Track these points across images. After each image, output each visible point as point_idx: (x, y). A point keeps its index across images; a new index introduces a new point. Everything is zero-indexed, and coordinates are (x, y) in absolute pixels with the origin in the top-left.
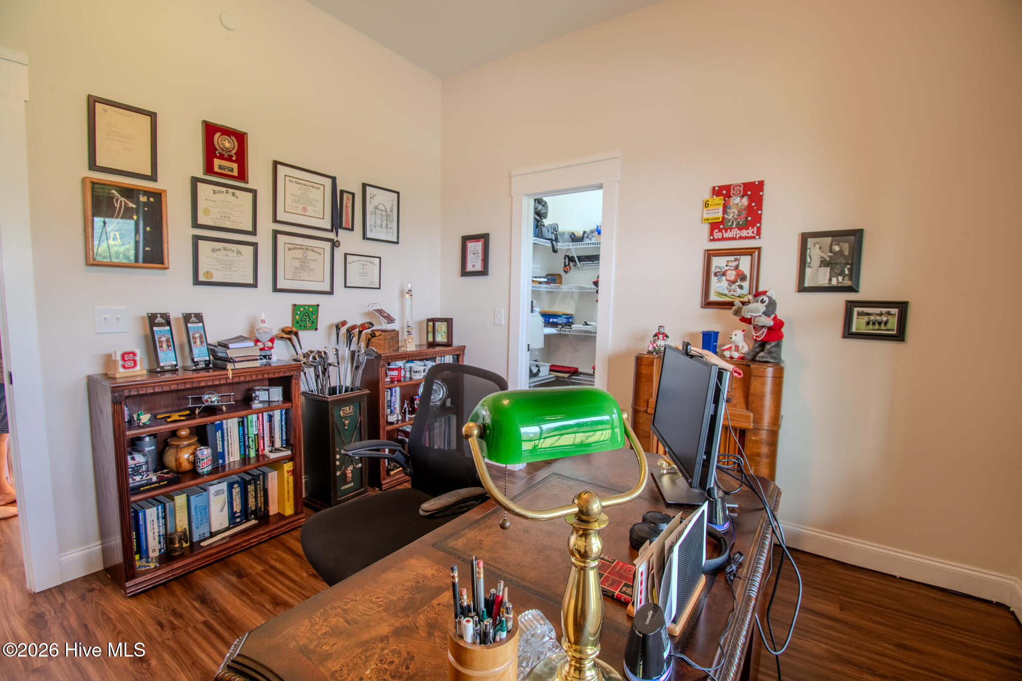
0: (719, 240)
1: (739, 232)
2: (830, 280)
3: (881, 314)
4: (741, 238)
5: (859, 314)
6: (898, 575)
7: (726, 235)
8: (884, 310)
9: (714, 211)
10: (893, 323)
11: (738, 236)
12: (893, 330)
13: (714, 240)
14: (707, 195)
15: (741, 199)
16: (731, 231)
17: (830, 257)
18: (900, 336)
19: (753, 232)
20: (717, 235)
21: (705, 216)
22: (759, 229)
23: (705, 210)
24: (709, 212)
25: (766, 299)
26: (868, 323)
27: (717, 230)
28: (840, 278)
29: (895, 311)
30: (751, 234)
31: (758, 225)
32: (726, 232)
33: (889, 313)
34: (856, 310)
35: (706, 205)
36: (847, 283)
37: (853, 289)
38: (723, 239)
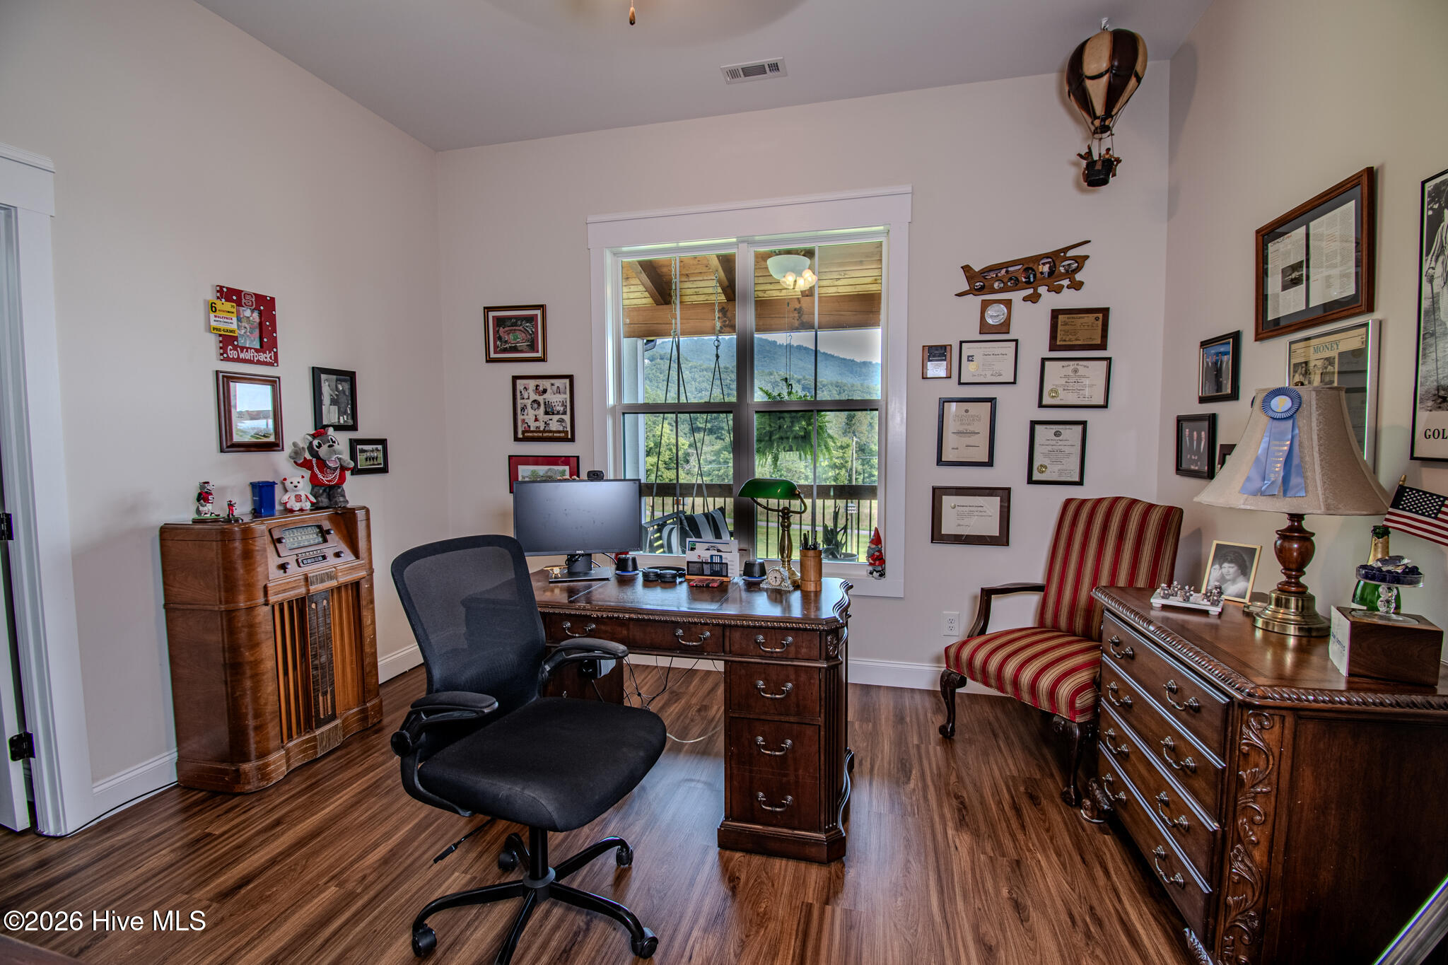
0: (233, 360)
1: (256, 354)
2: (339, 419)
3: (372, 451)
4: (259, 363)
5: (361, 451)
6: (407, 669)
7: (242, 356)
8: (374, 447)
9: (226, 320)
10: (381, 460)
11: (256, 359)
12: (381, 464)
13: (228, 359)
14: (211, 296)
15: (252, 312)
16: (247, 351)
17: (336, 395)
19: (271, 357)
20: (232, 354)
21: (213, 324)
22: (276, 354)
23: (212, 315)
24: (217, 319)
26: (366, 459)
27: (230, 347)
28: (345, 417)
29: (380, 447)
30: (268, 360)
31: (275, 350)
32: (242, 352)
33: (377, 450)
34: (357, 447)
35: (213, 308)
36: (350, 422)
37: (354, 428)
38: (239, 360)
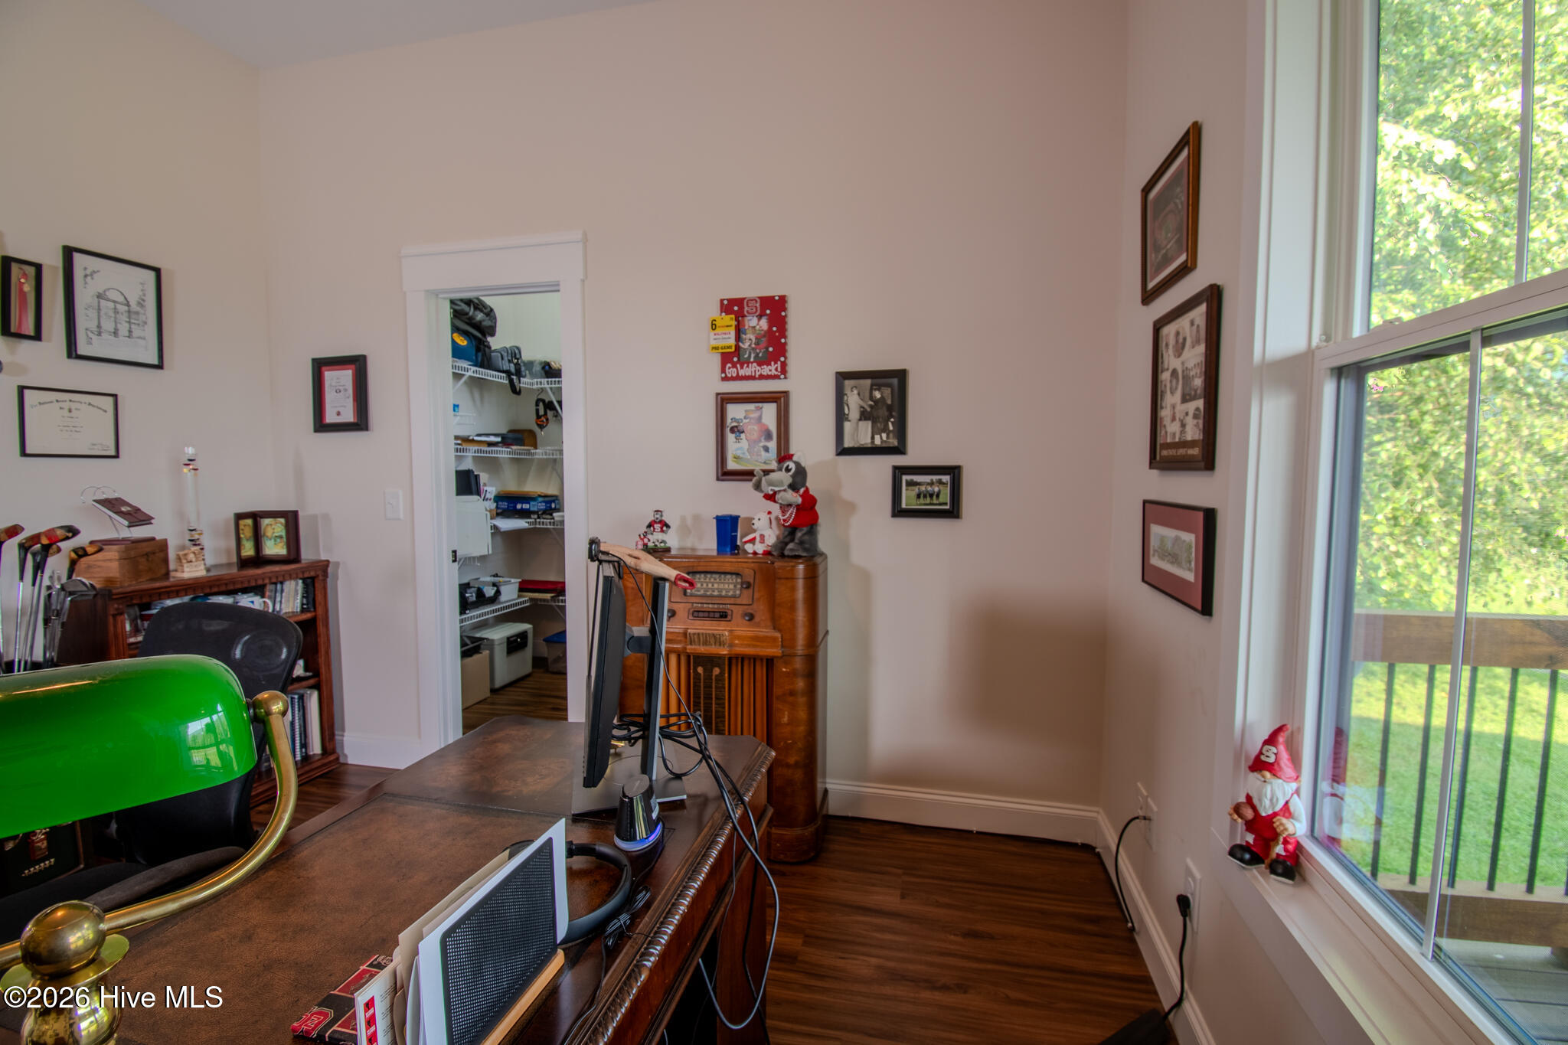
0: (733, 379)
1: (758, 368)
2: (873, 438)
3: (932, 484)
4: (762, 377)
5: (910, 484)
6: (975, 829)
7: (742, 373)
8: (935, 478)
9: (724, 336)
10: (946, 496)
11: (758, 374)
12: (946, 504)
13: (725, 379)
14: (714, 311)
15: (759, 320)
16: (748, 367)
17: (871, 406)
18: (953, 512)
19: (776, 369)
20: (731, 372)
21: (714, 343)
22: (784, 365)
23: (713, 332)
24: (717, 337)
25: (792, 465)
26: (918, 496)
27: (729, 365)
28: (884, 436)
29: (946, 478)
30: (774, 372)
31: (782, 359)
32: (742, 368)
33: (940, 482)
34: (905, 478)
35: (714, 326)
36: (894, 442)
37: (900, 450)
38: (738, 378)
